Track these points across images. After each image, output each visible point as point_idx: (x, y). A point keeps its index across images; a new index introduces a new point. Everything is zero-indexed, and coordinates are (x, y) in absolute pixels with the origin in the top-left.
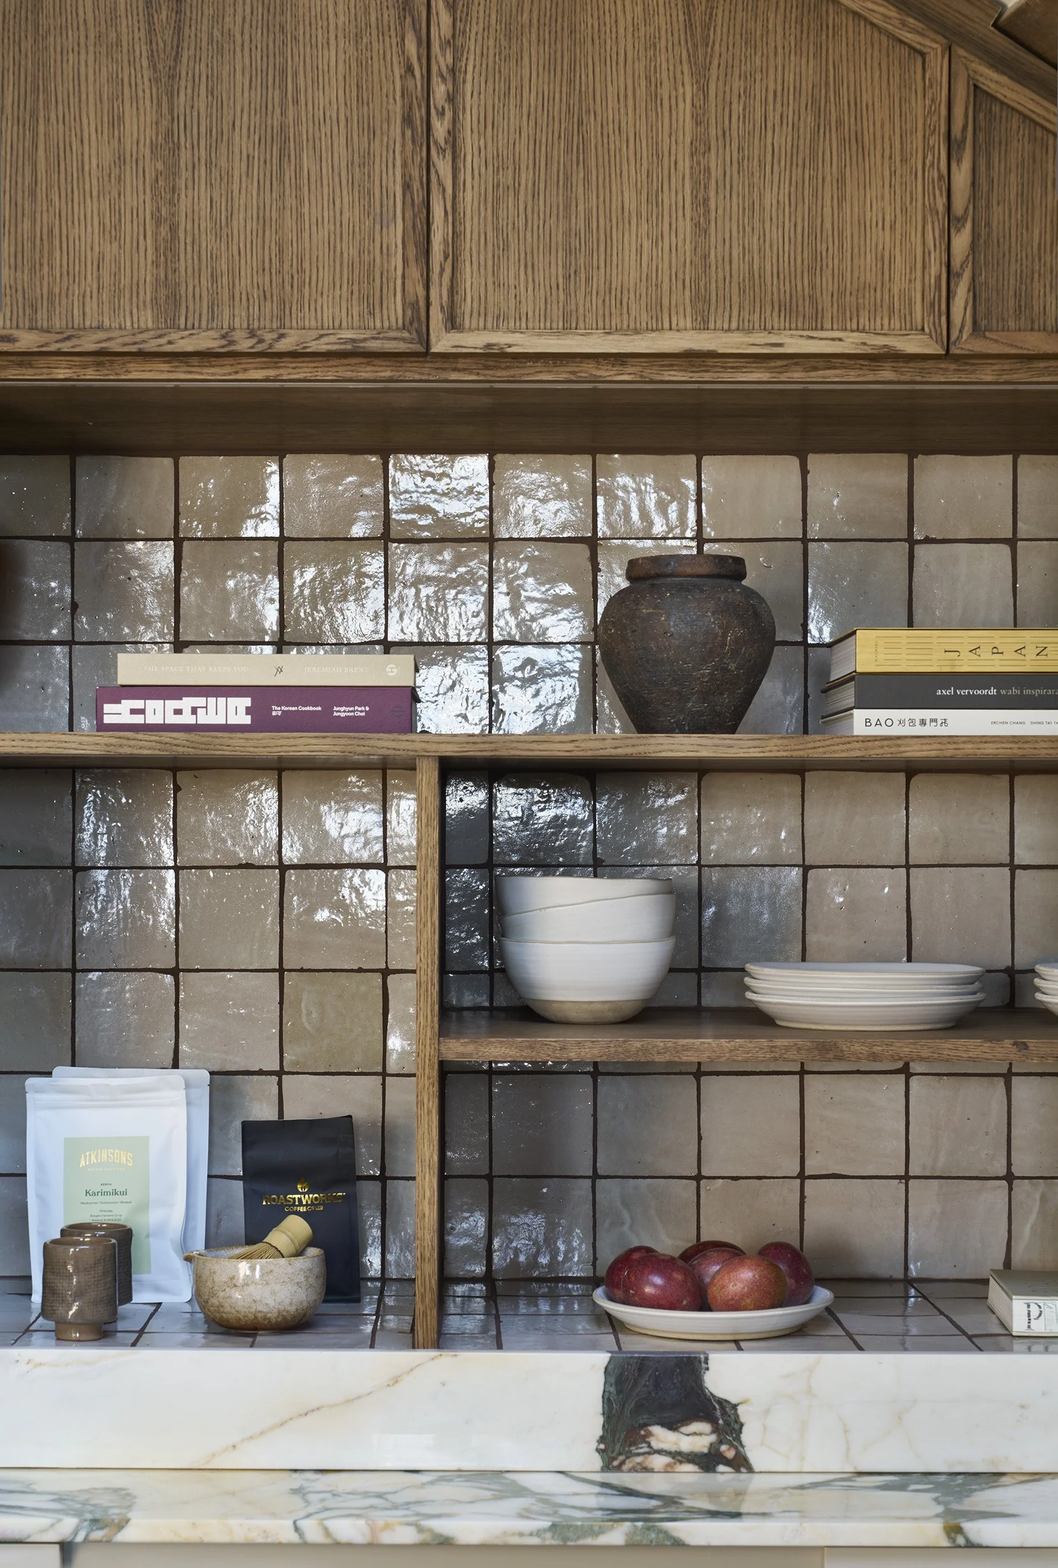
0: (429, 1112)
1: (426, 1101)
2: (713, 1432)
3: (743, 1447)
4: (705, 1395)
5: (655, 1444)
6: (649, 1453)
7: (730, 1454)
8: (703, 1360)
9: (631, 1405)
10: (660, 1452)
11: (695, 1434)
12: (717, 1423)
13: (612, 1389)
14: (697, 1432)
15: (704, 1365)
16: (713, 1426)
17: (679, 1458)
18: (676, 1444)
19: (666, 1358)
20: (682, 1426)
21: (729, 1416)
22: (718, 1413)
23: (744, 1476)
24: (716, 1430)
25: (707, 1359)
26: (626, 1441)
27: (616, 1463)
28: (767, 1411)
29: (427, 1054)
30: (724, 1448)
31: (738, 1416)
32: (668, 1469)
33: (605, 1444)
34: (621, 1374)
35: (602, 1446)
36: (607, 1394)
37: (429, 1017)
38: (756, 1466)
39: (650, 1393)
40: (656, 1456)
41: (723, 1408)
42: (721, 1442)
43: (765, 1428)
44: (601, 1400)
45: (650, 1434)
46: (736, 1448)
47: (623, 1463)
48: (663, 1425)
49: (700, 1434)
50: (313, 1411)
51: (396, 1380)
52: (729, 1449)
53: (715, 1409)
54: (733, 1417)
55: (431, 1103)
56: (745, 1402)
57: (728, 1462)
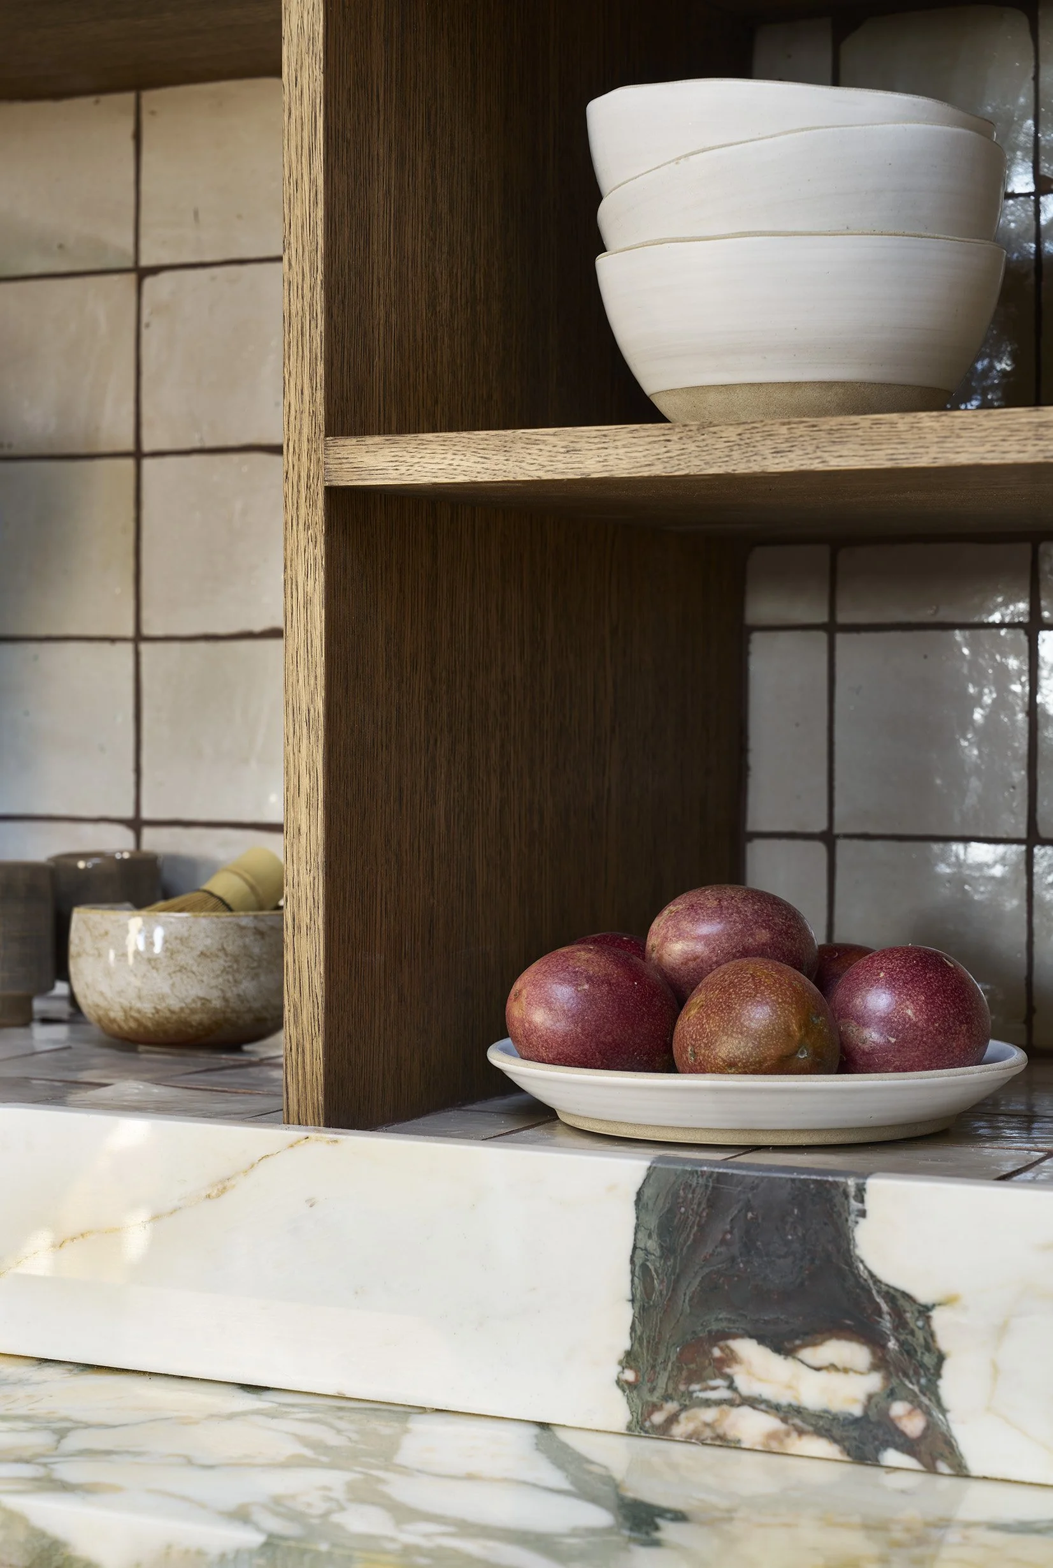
0: (308, 602)
1: (301, 578)
2: (874, 1367)
3: (944, 1411)
4: (857, 1276)
5: (746, 1385)
6: (731, 1403)
7: (914, 1426)
8: (852, 1191)
9: (691, 1285)
10: (753, 1402)
11: (833, 1367)
12: (884, 1347)
13: (652, 1245)
14: (839, 1365)
15: (854, 1205)
16: (874, 1353)
17: (797, 1421)
18: (789, 1387)
19: (772, 1180)
20: (805, 1345)
21: (912, 1333)
22: (887, 1323)
23: (945, 1484)
24: (880, 1364)
25: (861, 1192)
26: (680, 1369)
27: (658, 1418)
28: (1002, 1330)
29: (304, 475)
30: (898, 1409)
31: (932, 1335)
32: (770, 1448)
33: (637, 1371)
34: (671, 1212)
35: (630, 1376)
36: (639, 1253)
37: (307, 392)
38: (975, 1466)
39: (733, 1259)
40: (746, 1410)
41: (898, 1314)
42: (892, 1394)
43: (995, 1370)
44: (627, 1267)
45: (731, 1358)
46: (927, 1413)
47: (673, 1419)
48: (761, 1340)
49: (846, 1370)
50: (73, 1239)
51: (222, 1187)
52: (910, 1413)
53: (879, 1312)
54: (920, 1335)
55: (311, 582)
56: (948, 1302)
57: (908, 1446)
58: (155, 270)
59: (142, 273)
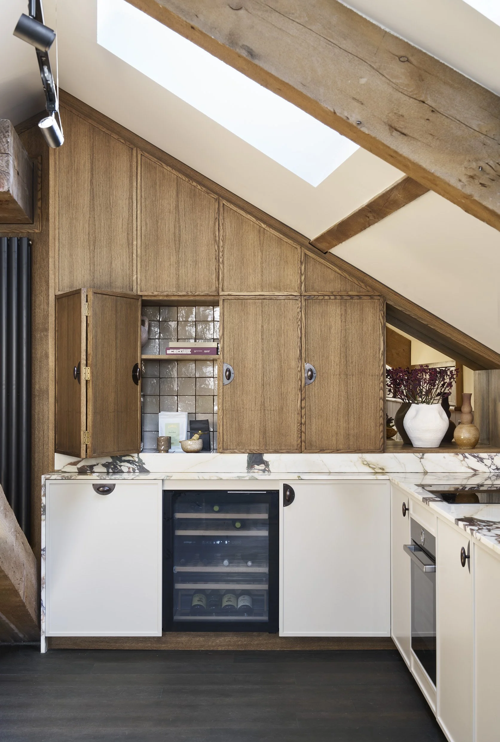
3: (269, 468)
4: (263, 460)
5: (256, 468)
6: (254, 470)
9: (251, 462)
12: (265, 465)
13: (249, 459)
14: (262, 466)
15: (262, 455)
18: (259, 468)
19: (257, 454)
26: (251, 468)
27: (249, 471)
28: (273, 463)
31: (268, 464)
32: (257, 472)
38: (271, 472)
39: (255, 459)
41: (266, 462)
42: (266, 468)
44: (247, 461)
45: (254, 466)
48: (257, 465)
56: (270, 461)
57: (267, 471)
58: (162, 378)
59: (160, 378)
